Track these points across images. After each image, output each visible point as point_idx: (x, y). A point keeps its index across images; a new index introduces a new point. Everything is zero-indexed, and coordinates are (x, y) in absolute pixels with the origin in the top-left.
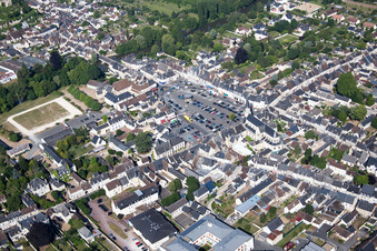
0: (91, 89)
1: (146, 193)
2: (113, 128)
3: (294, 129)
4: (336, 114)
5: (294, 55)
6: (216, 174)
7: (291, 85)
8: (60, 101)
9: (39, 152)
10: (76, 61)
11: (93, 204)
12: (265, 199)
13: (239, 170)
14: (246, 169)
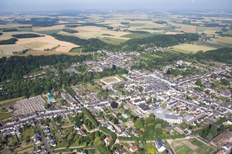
0: (124, 75)
1: (142, 100)
2: (132, 85)
3: (184, 91)
4: (195, 89)
5: (184, 74)
6: (162, 98)
7: (183, 81)
8: (115, 77)
9: (111, 87)
10: (119, 68)
11: (127, 101)
12: (175, 105)
13: (168, 98)
14: (170, 98)
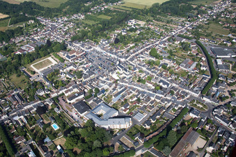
0: (61, 54)
1: (79, 94)
2: (68, 69)
3: (135, 69)
4: (150, 63)
5: (136, 41)
6: (106, 87)
7: (134, 52)
8: (50, 58)
9: (41, 79)
10: (56, 43)
11: (60, 99)
12: (123, 96)
13: (114, 85)
14: (116, 85)
